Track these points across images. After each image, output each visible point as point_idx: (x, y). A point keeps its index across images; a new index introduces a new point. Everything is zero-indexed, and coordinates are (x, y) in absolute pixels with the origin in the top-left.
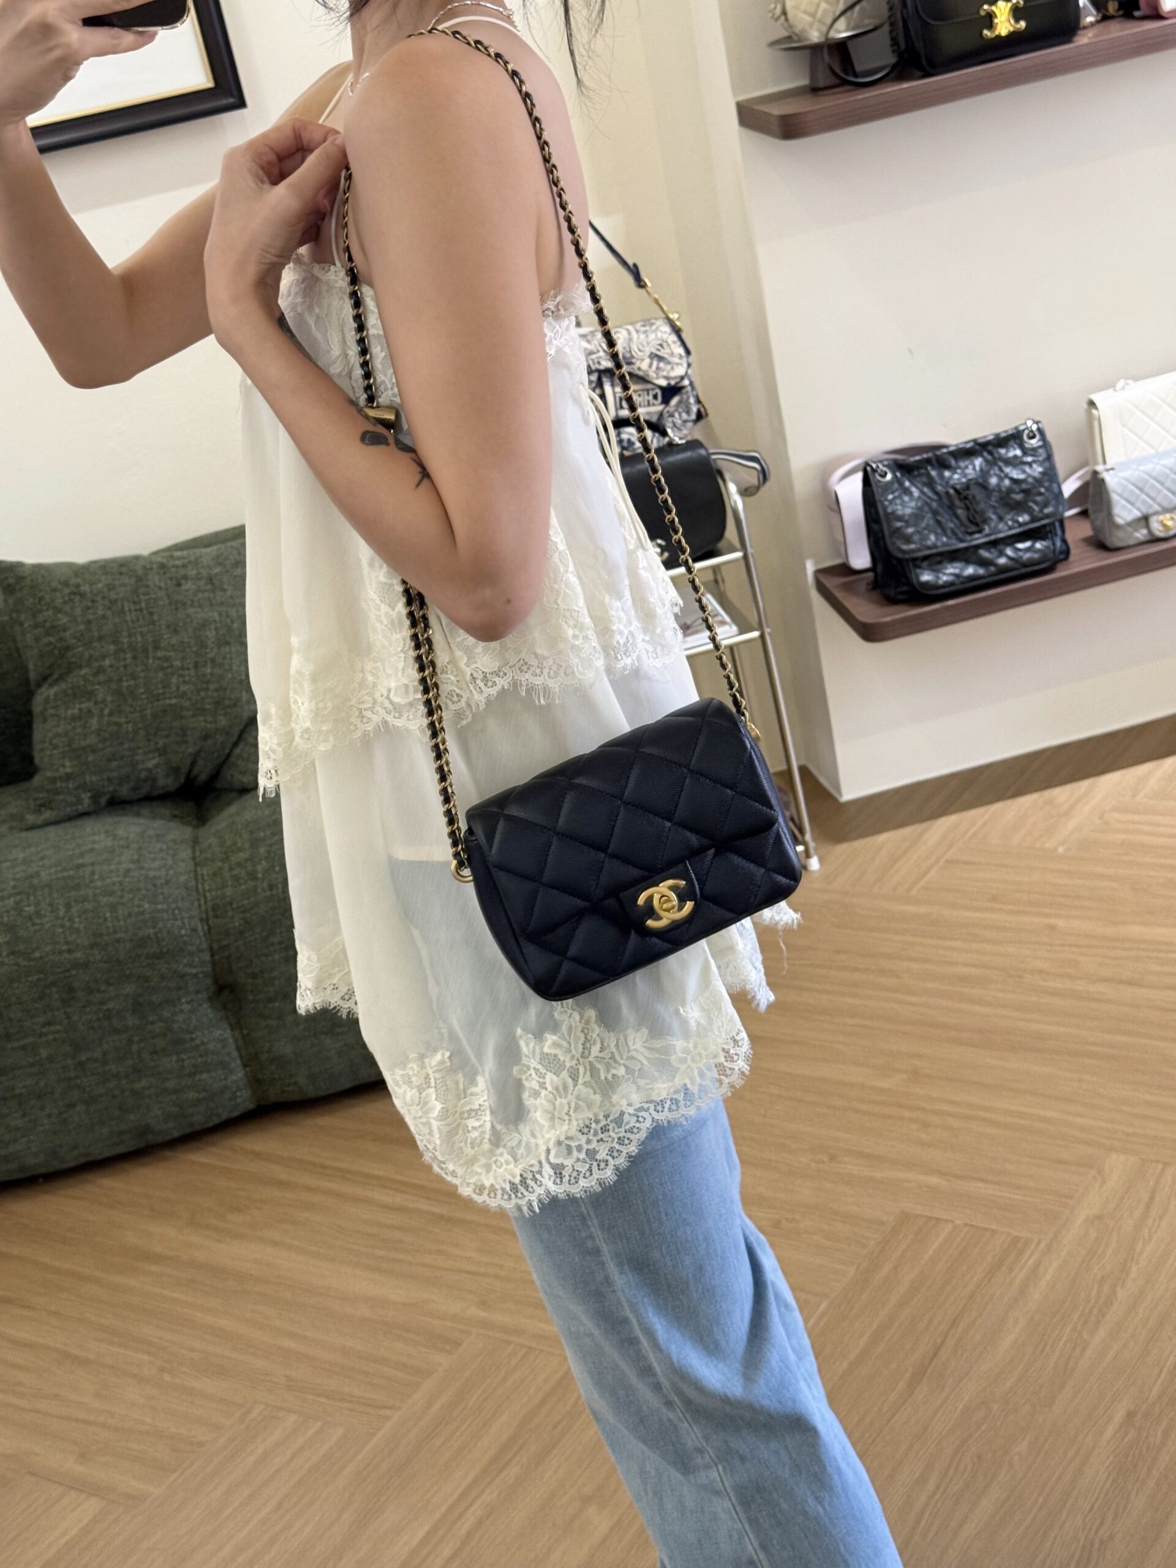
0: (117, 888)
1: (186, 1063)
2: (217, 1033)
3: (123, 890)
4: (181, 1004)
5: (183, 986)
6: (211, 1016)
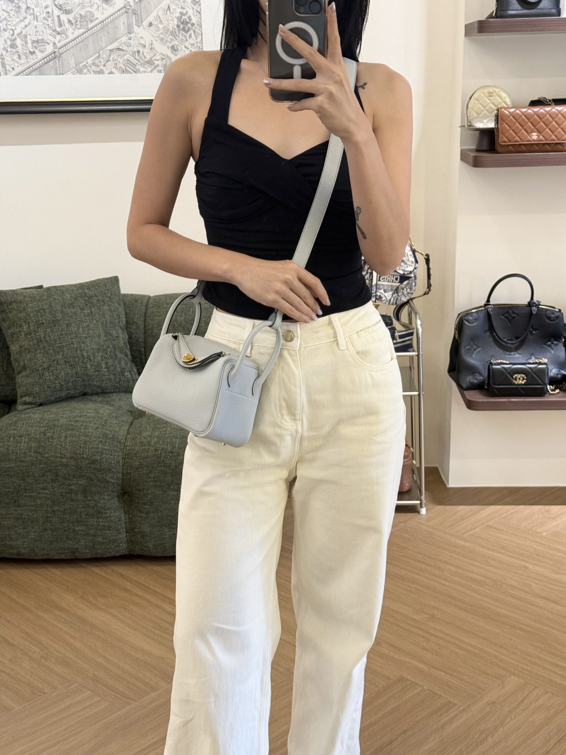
0: (90, 434)
2: (118, 513)
3: (92, 436)
4: (104, 495)
5: (107, 487)
6: (117, 505)
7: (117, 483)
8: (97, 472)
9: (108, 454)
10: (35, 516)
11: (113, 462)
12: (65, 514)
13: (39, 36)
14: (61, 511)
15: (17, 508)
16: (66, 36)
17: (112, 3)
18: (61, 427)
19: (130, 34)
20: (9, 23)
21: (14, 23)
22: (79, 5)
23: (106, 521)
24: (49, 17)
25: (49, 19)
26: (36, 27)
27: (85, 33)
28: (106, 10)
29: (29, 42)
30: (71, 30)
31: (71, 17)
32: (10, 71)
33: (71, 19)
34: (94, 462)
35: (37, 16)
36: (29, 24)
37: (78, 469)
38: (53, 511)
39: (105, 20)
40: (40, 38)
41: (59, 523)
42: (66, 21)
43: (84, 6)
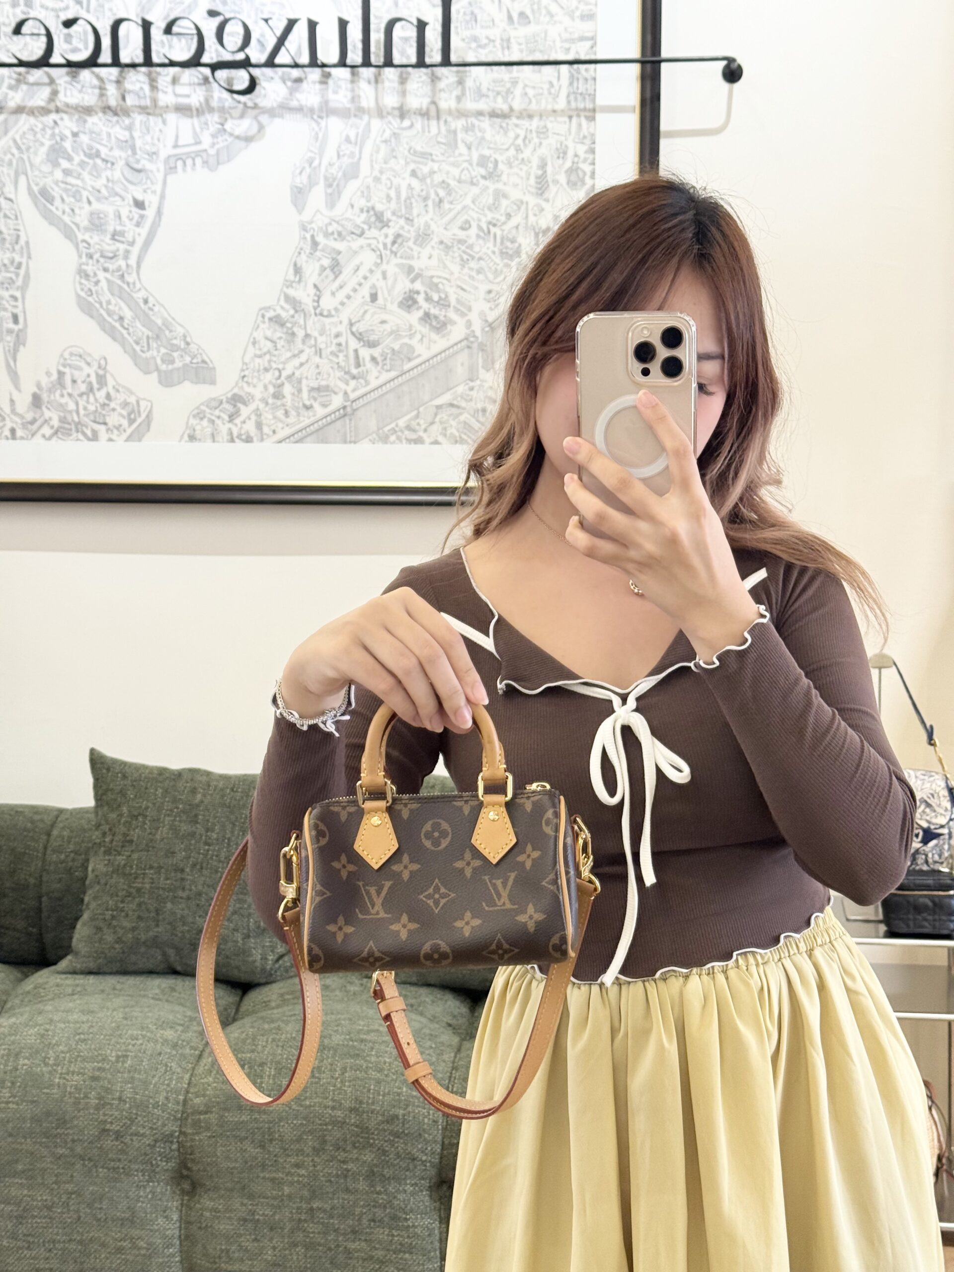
0: (386, 1067)
1: (396, 1239)
2: (427, 1222)
3: (389, 1070)
4: (406, 1184)
5: (411, 1167)
6: (427, 1204)
7: (430, 1161)
8: (396, 1140)
9: (418, 1106)
10: (277, 1218)
11: (426, 1120)
12: (331, 1217)
13: (322, 380)
14: (325, 1211)
15: (245, 1201)
16: (366, 381)
17: (445, 332)
18: (335, 1050)
19: (472, 380)
20: (274, 359)
21: (283, 359)
22: (392, 333)
23: (406, 1235)
24: (340, 351)
25: (341, 355)
26: (318, 366)
27: (397, 377)
28: (435, 342)
29: (305, 390)
30: (375, 373)
31: (376, 352)
32: (268, 435)
33: (376, 355)
34: (392, 1119)
35: (320, 350)
36: (307, 361)
37: (362, 1132)
38: (312, 1209)
39: (432, 358)
40: (324, 383)
41: (319, 1233)
42: (368, 359)
43: (400, 335)
